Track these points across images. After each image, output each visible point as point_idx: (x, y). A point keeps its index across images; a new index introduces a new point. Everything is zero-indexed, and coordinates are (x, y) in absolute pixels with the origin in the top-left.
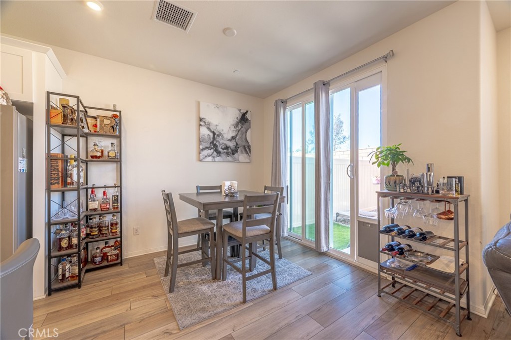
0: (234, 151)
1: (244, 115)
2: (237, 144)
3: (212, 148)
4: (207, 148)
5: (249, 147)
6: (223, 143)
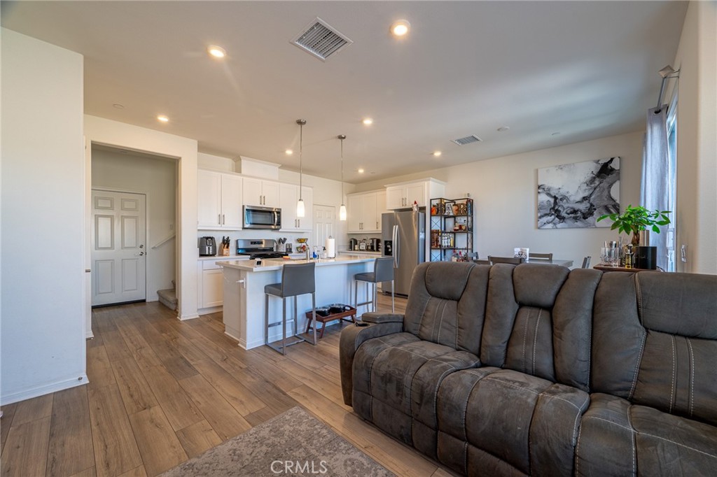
0: (587, 215)
1: (605, 165)
2: (592, 205)
3: (552, 214)
4: (547, 215)
5: (616, 206)
6: (568, 207)
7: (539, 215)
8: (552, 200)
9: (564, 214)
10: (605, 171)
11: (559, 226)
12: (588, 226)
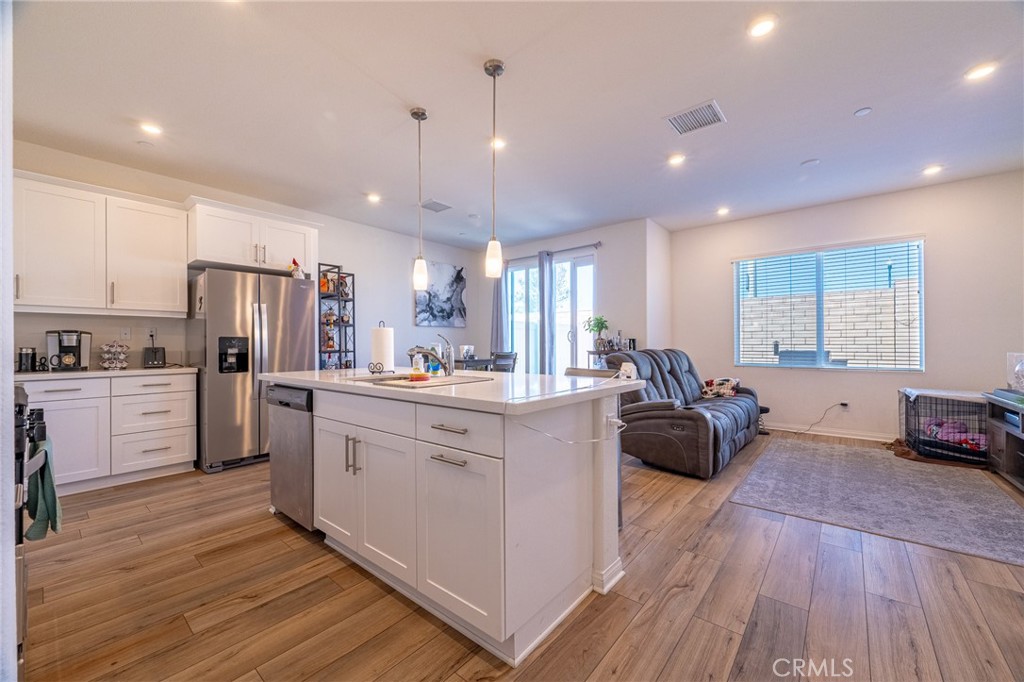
0: (450, 315)
1: (459, 272)
3: (428, 311)
4: (423, 311)
5: (464, 309)
6: (438, 306)
7: (418, 310)
8: (428, 296)
9: (436, 312)
10: (459, 278)
11: (433, 323)
12: (451, 326)
